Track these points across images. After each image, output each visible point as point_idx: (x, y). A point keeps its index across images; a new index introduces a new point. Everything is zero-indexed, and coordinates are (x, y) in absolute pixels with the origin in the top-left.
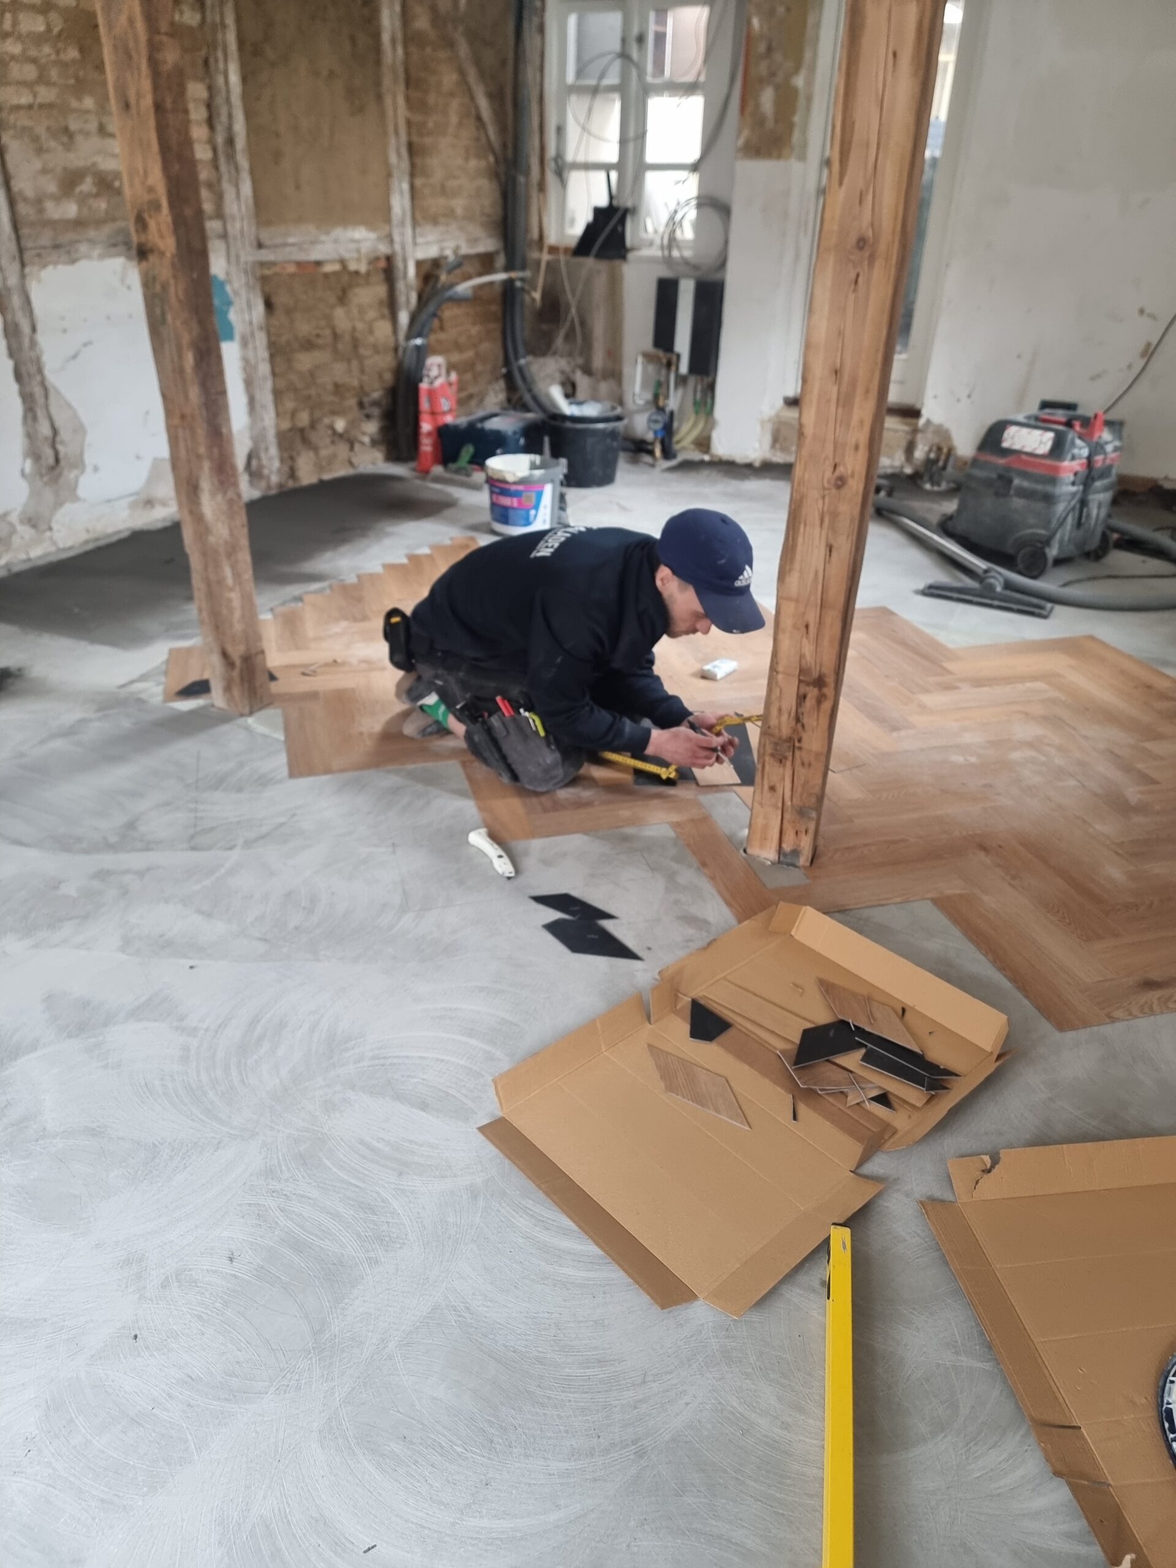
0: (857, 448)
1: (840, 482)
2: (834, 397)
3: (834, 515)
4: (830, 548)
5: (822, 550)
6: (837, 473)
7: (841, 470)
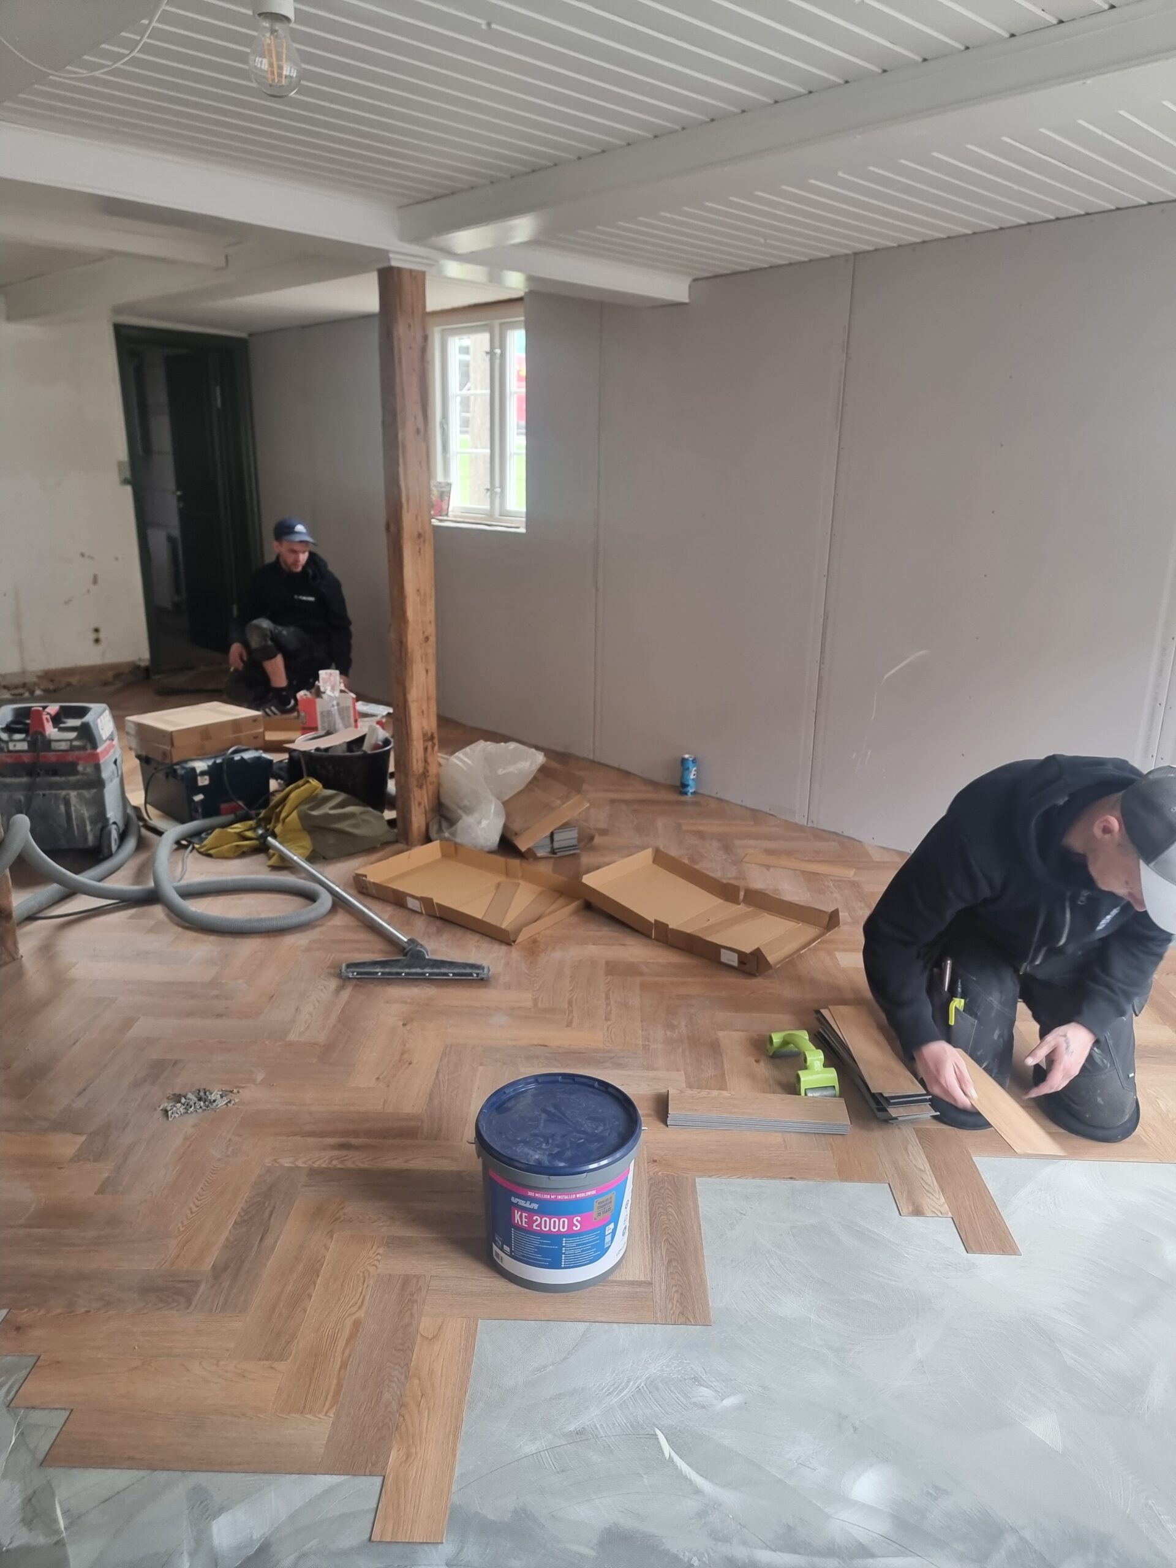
0: (430, 622)
1: (427, 639)
2: (418, 600)
3: (426, 655)
4: (427, 671)
5: (424, 672)
6: (425, 636)
7: (426, 634)
